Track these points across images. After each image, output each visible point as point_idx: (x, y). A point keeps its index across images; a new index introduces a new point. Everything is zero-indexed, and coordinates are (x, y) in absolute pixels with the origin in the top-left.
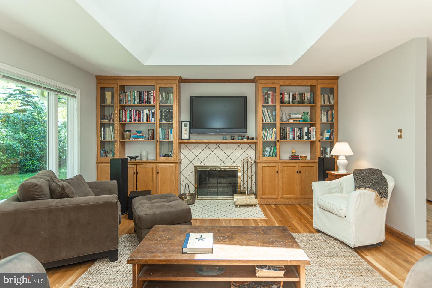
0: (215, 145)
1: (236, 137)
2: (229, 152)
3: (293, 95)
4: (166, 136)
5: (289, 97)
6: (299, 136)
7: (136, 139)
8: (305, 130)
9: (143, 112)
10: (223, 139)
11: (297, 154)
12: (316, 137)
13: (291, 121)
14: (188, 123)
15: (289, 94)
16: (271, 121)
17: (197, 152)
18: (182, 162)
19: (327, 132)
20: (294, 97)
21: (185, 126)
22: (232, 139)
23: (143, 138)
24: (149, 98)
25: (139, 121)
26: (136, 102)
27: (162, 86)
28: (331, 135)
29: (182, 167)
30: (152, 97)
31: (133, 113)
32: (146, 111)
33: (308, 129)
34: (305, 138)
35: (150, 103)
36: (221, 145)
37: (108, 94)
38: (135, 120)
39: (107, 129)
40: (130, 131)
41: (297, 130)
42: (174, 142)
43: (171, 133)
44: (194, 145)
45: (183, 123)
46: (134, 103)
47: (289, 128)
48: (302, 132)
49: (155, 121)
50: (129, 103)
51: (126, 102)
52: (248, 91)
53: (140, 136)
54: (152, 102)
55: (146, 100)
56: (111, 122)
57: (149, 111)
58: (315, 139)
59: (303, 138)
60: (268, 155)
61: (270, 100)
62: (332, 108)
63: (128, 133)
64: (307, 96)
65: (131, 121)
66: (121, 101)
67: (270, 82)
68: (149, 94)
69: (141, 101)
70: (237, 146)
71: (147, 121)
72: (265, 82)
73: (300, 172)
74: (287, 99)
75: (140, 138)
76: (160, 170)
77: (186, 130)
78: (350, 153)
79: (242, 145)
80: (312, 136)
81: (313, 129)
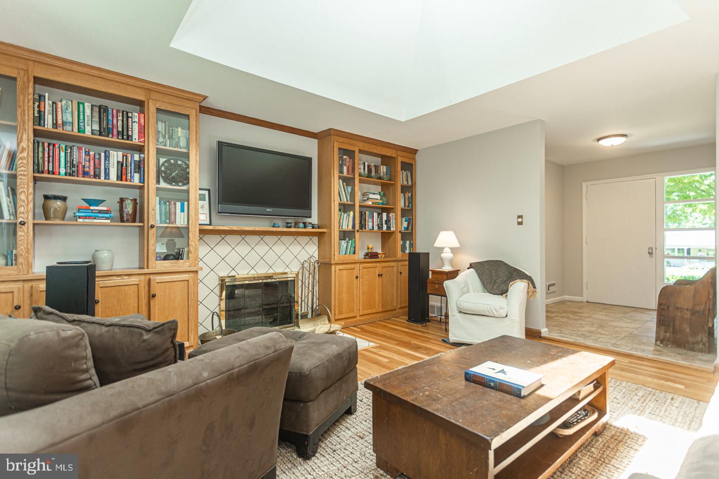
0: (258, 239)
1: (293, 224)
2: (279, 249)
3: (369, 166)
4: (169, 216)
6: (378, 225)
7: (87, 220)
8: (385, 216)
9: (107, 157)
10: (274, 227)
13: (370, 203)
14: (207, 192)
15: (364, 163)
16: (347, 201)
17: (223, 250)
19: (406, 221)
20: (369, 170)
21: (201, 198)
22: (287, 227)
23: (107, 218)
24: (126, 126)
25: (97, 176)
26: (88, 129)
27: (164, 107)
28: (408, 225)
30: (136, 126)
31: (78, 156)
32: (117, 156)
33: (388, 215)
34: (385, 227)
35: (129, 137)
38: (85, 174)
40: (64, 199)
41: (377, 216)
42: (190, 229)
43: (182, 210)
44: (218, 237)
46: (81, 131)
47: (368, 212)
48: (382, 219)
49: (142, 180)
50: (67, 128)
51: (55, 125)
53: (100, 212)
54: (136, 136)
55: (120, 129)
57: (125, 156)
58: (394, 229)
59: (382, 227)
60: (344, 253)
61: (345, 169)
62: (410, 190)
63: (59, 203)
64: (383, 170)
65: (70, 175)
66: (38, 120)
67: (347, 141)
68: (128, 117)
69: (105, 131)
70: (291, 238)
71: (120, 177)
72: (341, 140)
73: (382, 275)
74: (362, 170)
75: (99, 218)
78: (456, 244)
80: (391, 226)
81: (393, 216)
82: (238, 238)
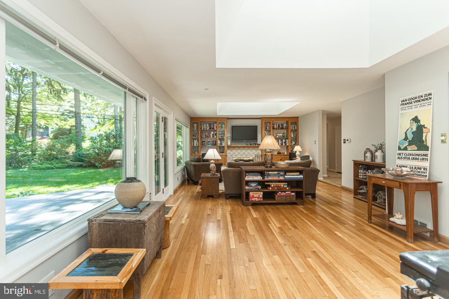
0: (243, 148)
1: (252, 144)
2: (249, 151)
3: (278, 125)
4: (221, 144)
5: (277, 126)
7: (208, 145)
8: (284, 141)
9: (211, 133)
10: (247, 145)
11: (280, 152)
13: (277, 137)
14: (230, 138)
15: (277, 124)
17: (234, 151)
18: (228, 156)
19: (294, 142)
20: (279, 126)
21: (229, 139)
22: (250, 145)
23: (210, 145)
24: (214, 127)
25: (209, 137)
26: (208, 129)
27: (220, 121)
28: (295, 143)
29: (228, 158)
31: (207, 134)
32: (212, 133)
33: (285, 140)
34: (284, 144)
35: (214, 129)
36: (245, 148)
37: (195, 125)
38: (208, 137)
39: (195, 141)
40: (205, 142)
42: (225, 146)
43: (224, 143)
44: (233, 148)
45: (228, 138)
46: (207, 129)
48: (283, 142)
49: (216, 137)
50: (205, 129)
51: (203, 129)
52: (258, 123)
54: (215, 128)
55: (212, 128)
56: (197, 138)
57: (213, 133)
58: (288, 145)
61: (268, 127)
62: (296, 131)
63: (204, 142)
64: (285, 125)
65: (205, 137)
66: (201, 128)
67: (268, 119)
68: (214, 125)
69: (210, 128)
70: (252, 148)
71: (213, 137)
72: (266, 119)
73: (282, 159)
74: (275, 127)
77: (229, 141)
78: (301, 150)
79: (255, 148)
81: (287, 140)
82: (238, 148)
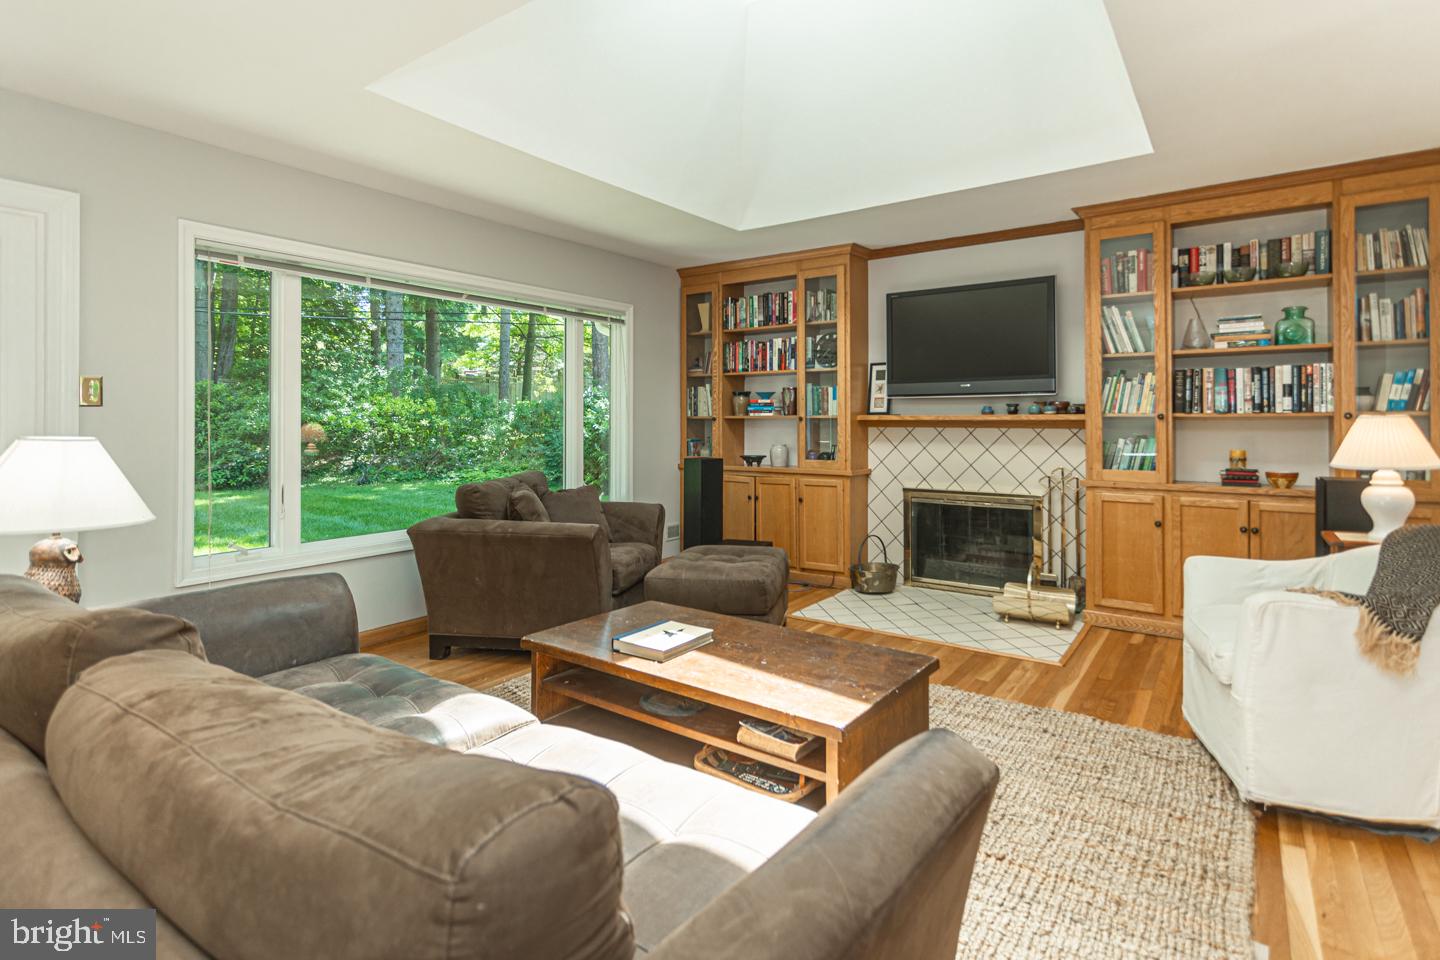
0: (963, 432)
1: (1025, 405)
3: (1236, 252)
4: (821, 403)
5: (1220, 261)
6: (1253, 399)
7: (756, 414)
8: (1284, 374)
9: (771, 346)
10: (983, 413)
11: (1250, 466)
12: (1338, 402)
13: (1221, 346)
14: (884, 368)
15: (1220, 249)
16: (1135, 351)
17: (910, 449)
18: (873, 476)
19: (1397, 381)
20: (1241, 257)
21: (880, 376)
22: (1010, 413)
23: (770, 411)
24: (783, 309)
25: (764, 367)
26: (756, 321)
27: (811, 275)
28: (1417, 392)
29: (872, 491)
30: (791, 304)
31: (751, 350)
32: (778, 343)
33: (1299, 370)
34: (1284, 404)
35: (785, 320)
36: (979, 432)
37: (703, 309)
38: (755, 367)
39: (701, 389)
40: (746, 394)
41: (1248, 376)
42: (841, 421)
43: (834, 398)
44: (903, 431)
45: (875, 368)
46: (752, 325)
47: (1211, 370)
48: (1271, 383)
49: (796, 367)
50: (743, 325)
51: (735, 325)
52: (1062, 257)
53: (766, 405)
54: (791, 318)
55: (777, 314)
56: (709, 374)
57: (784, 342)
58: (1331, 408)
59: (1271, 404)
60: (1124, 465)
61: (1133, 280)
62: (1420, 282)
63: (743, 399)
64: (1302, 246)
65: (747, 370)
66: (725, 324)
67: (1128, 217)
68: (783, 298)
69: (767, 320)
70: (1030, 433)
71: (780, 367)
72: (1112, 220)
73: (1256, 531)
74: (1208, 265)
75: (764, 411)
76: (806, 493)
77: (880, 389)
80: (1317, 398)
81: (1322, 370)
82: (932, 431)
